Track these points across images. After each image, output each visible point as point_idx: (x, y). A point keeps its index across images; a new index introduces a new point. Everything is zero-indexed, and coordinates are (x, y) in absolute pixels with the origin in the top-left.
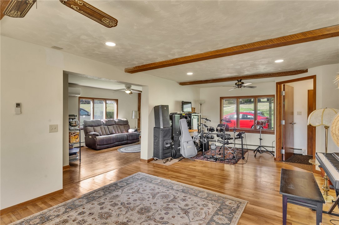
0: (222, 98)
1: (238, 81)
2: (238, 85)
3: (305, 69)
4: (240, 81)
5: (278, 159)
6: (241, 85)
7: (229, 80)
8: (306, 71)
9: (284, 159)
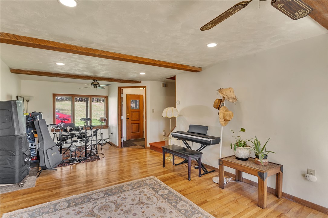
0: (54, 95)
1: (94, 81)
2: (94, 85)
3: (140, 81)
4: (96, 81)
5: (120, 147)
6: (97, 85)
7: (86, 78)
8: (140, 82)
9: (123, 146)
